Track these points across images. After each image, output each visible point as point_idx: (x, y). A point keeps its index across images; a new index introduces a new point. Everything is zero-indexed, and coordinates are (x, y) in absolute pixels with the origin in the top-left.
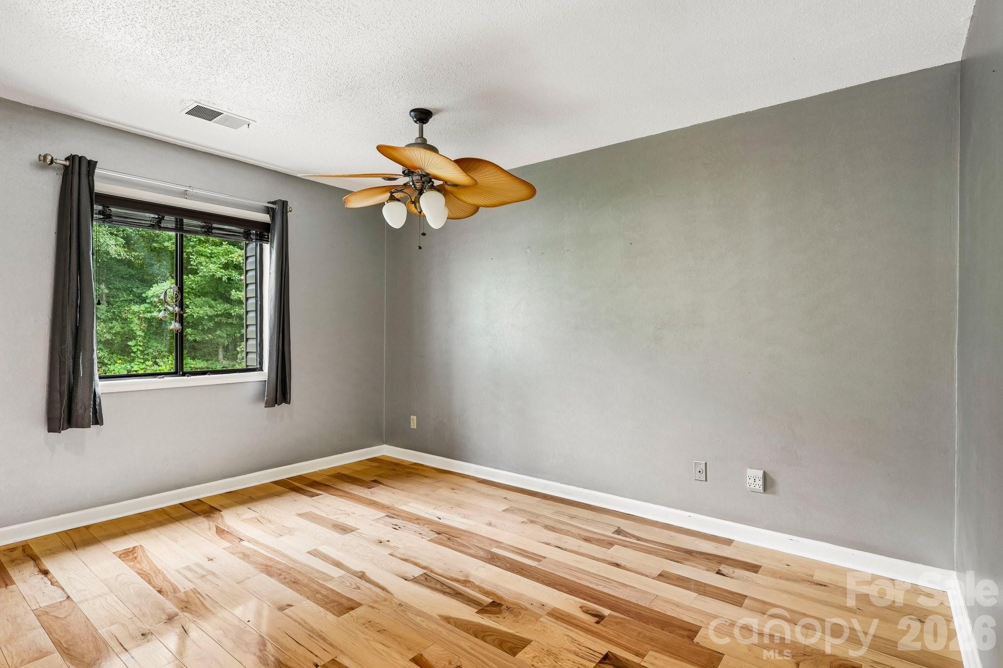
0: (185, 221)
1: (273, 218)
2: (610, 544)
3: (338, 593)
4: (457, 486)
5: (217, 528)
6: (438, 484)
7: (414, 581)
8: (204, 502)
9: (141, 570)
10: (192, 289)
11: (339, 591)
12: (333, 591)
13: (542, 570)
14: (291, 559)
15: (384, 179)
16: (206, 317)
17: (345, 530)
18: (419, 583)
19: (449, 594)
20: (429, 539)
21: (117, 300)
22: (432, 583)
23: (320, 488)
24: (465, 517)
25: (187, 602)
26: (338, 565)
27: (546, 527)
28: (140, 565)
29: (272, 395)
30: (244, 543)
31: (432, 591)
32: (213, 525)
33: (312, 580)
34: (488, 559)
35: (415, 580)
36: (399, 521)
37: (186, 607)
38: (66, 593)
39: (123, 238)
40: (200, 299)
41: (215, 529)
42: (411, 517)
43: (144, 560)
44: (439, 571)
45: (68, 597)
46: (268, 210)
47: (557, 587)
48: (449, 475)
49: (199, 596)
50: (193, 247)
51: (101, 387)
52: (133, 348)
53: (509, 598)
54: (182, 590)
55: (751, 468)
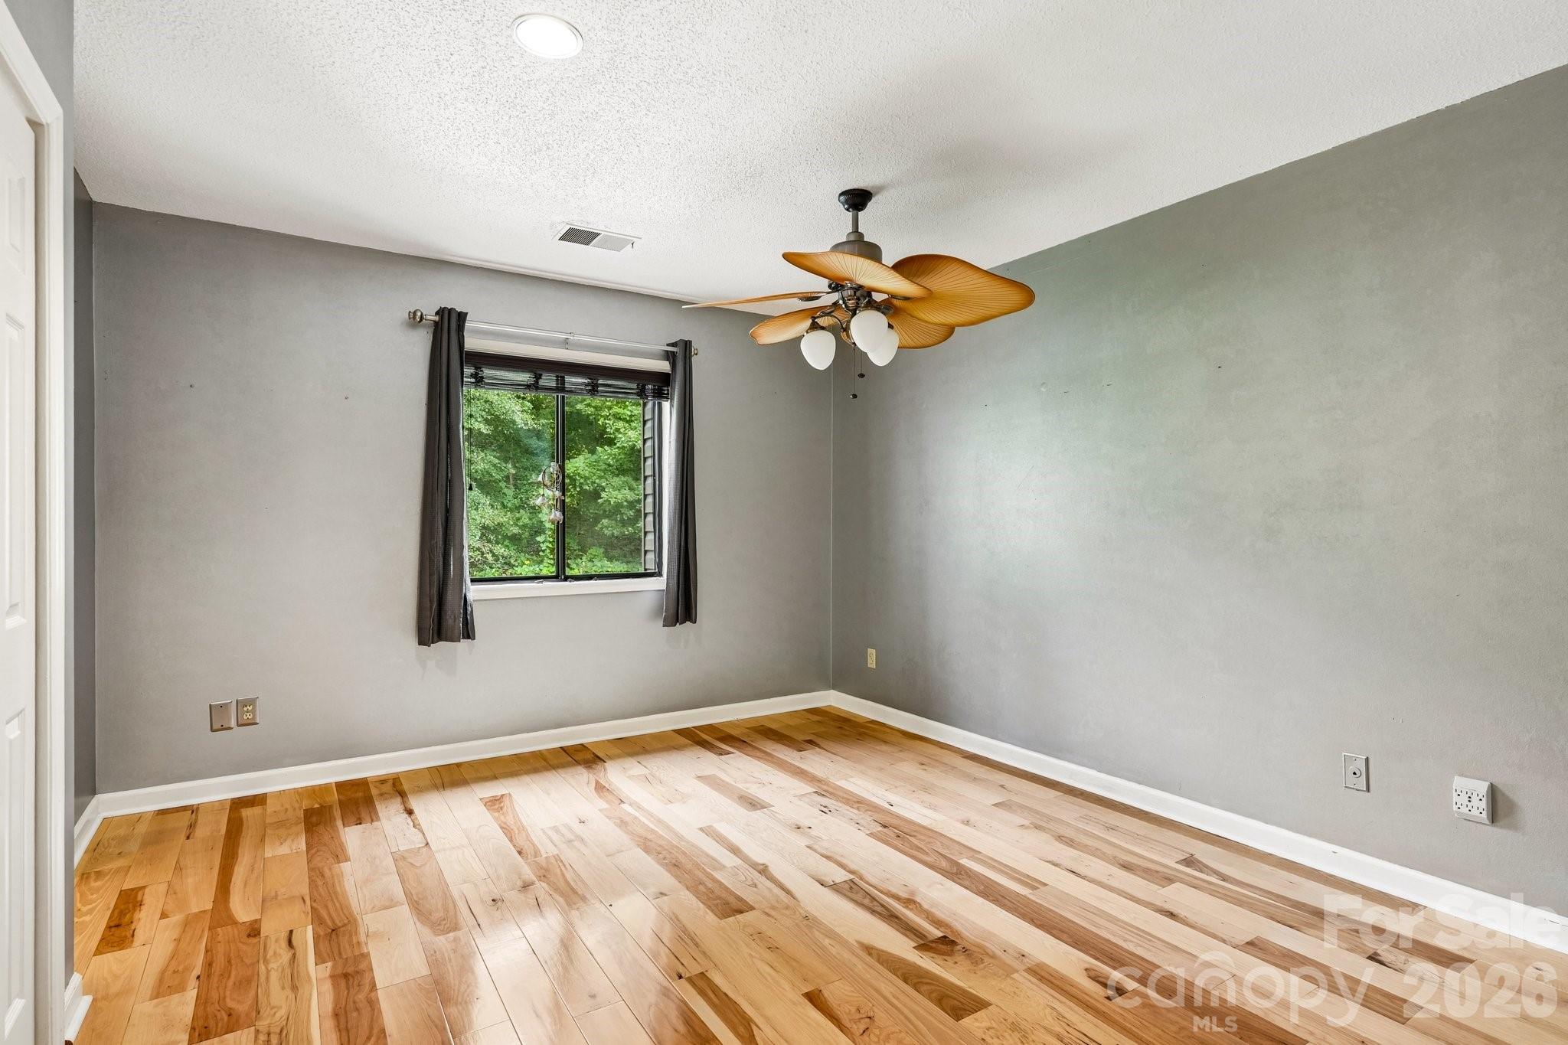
0: (568, 379)
1: (674, 366)
2: (1169, 880)
3: (726, 889)
4: (929, 761)
5: (597, 783)
6: (901, 755)
7: (834, 890)
8: (589, 749)
9: (505, 823)
10: (609, 465)
11: (730, 886)
12: (721, 884)
13: (1036, 903)
14: (677, 834)
15: (801, 299)
16: (625, 503)
17: (754, 805)
18: (841, 893)
19: (880, 914)
20: (868, 832)
21: (525, 482)
22: (859, 895)
23: (737, 745)
24: (931, 807)
25: (547, 870)
26: (735, 850)
27: (1060, 838)
28: (505, 817)
29: (672, 611)
30: (625, 806)
31: (856, 907)
32: (592, 778)
33: (697, 866)
34: (952, 873)
35: (835, 887)
36: (832, 801)
37: (544, 876)
38: (426, 839)
39: (531, 402)
40: (618, 479)
41: (594, 785)
42: (848, 797)
43: (510, 813)
44: (873, 881)
45: (427, 844)
46: (669, 356)
47: (1054, 932)
48: (922, 743)
49: (561, 864)
50: (610, 408)
51: (474, 592)
52: (541, 545)
53: (970, 936)
54: (544, 855)
55: (1462, 775)
